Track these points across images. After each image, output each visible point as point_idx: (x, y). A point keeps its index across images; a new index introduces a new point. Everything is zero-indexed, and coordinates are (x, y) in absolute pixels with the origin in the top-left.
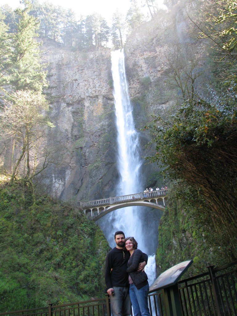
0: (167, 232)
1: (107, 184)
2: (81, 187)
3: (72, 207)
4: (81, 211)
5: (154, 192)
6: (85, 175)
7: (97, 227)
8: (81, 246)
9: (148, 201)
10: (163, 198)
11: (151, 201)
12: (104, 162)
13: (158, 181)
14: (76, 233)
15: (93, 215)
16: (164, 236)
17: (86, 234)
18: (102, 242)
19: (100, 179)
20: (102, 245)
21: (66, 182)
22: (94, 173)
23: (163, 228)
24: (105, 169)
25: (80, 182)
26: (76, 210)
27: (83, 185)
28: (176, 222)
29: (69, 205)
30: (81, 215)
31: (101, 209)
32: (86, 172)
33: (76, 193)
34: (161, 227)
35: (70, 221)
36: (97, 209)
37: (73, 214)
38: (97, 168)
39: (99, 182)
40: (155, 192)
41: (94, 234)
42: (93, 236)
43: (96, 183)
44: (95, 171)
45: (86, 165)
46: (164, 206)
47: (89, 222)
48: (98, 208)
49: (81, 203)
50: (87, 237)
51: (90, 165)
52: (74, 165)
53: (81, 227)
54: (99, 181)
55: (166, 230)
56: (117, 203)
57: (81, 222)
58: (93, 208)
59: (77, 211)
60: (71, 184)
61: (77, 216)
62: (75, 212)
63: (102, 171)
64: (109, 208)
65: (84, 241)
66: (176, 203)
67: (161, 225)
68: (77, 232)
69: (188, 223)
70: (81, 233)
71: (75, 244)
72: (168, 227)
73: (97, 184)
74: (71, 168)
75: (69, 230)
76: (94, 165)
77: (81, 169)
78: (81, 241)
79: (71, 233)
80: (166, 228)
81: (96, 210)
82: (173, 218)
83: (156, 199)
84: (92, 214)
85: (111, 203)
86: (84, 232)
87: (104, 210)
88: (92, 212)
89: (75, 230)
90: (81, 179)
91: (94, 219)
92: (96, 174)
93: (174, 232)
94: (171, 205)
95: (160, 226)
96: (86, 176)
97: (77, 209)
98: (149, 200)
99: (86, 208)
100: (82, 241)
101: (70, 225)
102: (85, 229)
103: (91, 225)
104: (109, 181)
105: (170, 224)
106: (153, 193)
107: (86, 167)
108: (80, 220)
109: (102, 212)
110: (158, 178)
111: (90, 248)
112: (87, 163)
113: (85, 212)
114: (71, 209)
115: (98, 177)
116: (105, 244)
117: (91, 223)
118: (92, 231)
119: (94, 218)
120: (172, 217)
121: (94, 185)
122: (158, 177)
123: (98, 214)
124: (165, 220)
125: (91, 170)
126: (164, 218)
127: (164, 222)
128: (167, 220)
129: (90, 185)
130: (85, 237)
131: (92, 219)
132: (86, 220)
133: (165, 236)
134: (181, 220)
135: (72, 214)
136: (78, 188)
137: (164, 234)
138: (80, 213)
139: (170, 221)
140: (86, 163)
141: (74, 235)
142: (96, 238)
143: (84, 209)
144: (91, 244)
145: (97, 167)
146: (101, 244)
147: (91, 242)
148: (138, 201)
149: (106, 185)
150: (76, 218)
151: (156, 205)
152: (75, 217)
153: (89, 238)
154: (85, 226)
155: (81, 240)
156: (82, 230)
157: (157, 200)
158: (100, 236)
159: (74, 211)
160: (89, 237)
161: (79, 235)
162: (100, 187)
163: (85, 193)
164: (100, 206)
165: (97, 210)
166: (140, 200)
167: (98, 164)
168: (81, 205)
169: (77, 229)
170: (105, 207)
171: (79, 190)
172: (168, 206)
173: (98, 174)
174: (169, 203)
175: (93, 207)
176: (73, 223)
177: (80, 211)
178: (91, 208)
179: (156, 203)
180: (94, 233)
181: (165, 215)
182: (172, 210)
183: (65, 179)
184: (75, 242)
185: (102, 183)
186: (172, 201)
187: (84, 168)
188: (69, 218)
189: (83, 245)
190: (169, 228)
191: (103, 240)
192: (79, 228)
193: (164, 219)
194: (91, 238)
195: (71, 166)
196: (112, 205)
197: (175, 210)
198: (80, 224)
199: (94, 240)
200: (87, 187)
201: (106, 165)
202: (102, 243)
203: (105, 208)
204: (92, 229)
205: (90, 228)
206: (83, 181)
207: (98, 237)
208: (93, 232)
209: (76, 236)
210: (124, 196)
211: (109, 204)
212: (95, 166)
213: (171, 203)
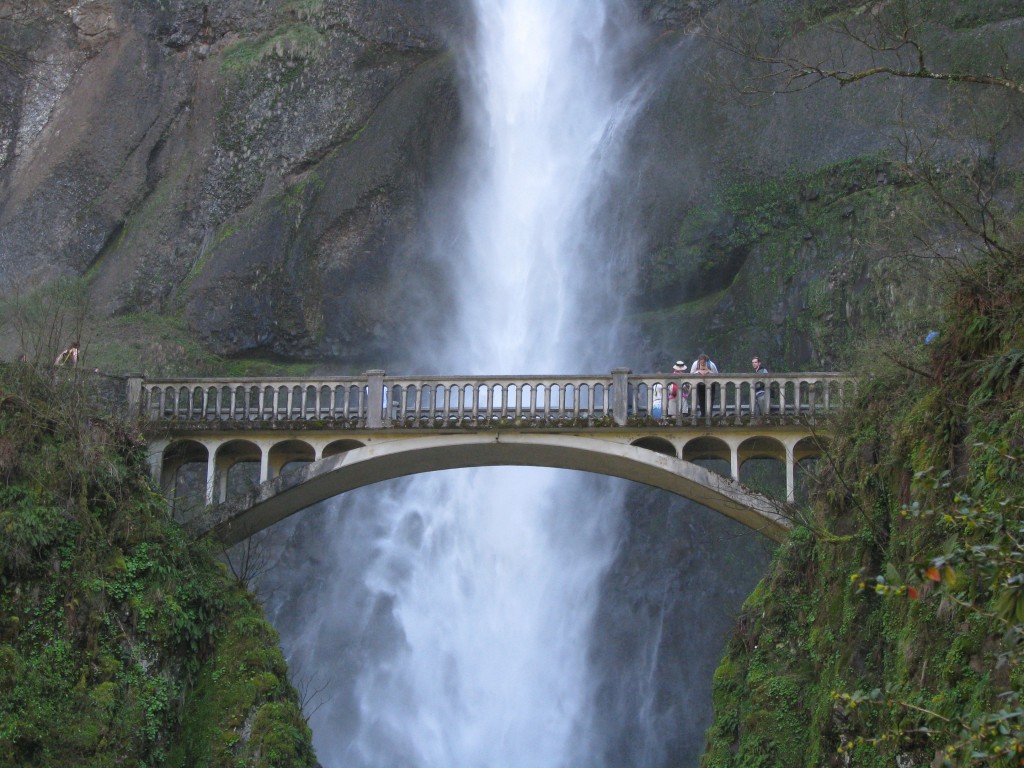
0: (778, 714)
1: (352, 212)
2: (135, 206)
3: (61, 412)
4: (128, 452)
5: (723, 382)
6: (183, 120)
7: (239, 597)
8: (85, 732)
9: (669, 450)
10: (790, 443)
11: (693, 452)
12: (354, 33)
13: (756, 251)
14: (66, 625)
15: (216, 497)
16: (752, 741)
17: (140, 636)
18: (258, 713)
19: (305, 165)
20: (254, 745)
21: (26, 151)
22: (259, 109)
23: (752, 677)
24: (349, 92)
25: (137, 164)
26: (85, 440)
27: (158, 198)
28: (863, 653)
29: (40, 393)
30: (127, 481)
31: (292, 452)
32: (192, 89)
33: (98, 248)
34: (736, 668)
35: (32, 519)
36: (259, 452)
37: (60, 465)
38: (288, 76)
39: (289, 191)
40: (730, 386)
41: (206, 649)
42: (195, 662)
43: (265, 195)
44: (267, 96)
45: (205, 40)
46: (789, 511)
47: (182, 544)
48: (265, 447)
49: (135, 384)
50: (144, 665)
51: (232, 40)
52: (108, 21)
53: (109, 578)
54: (294, 179)
55: (775, 698)
56: (423, 425)
57: (118, 542)
58: (225, 440)
59: (94, 444)
60: (59, 171)
61: (93, 489)
62: (79, 454)
63: (327, 104)
64: (352, 457)
65: (119, 694)
66: (884, 504)
67: (741, 649)
68: (77, 612)
69: (964, 685)
70: (104, 627)
71: (41, 709)
72: (796, 677)
73: (274, 202)
74: (72, 44)
75: (12, 595)
76: (268, 49)
77: (155, 60)
78: (98, 689)
79: (24, 617)
80: (780, 682)
81: (253, 455)
82: (849, 613)
83: (733, 442)
84: (210, 485)
85: (373, 422)
86: (128, 623)
87: (313, 470)
88: (217, 469)
89: (59, 600)
90: (150, 143)
91: (219, 527)
92: (277, 119)
93: (840, 726)
94: (842, 508)
95: (734, 657)
96: (188, 126)
97: (96, 431)
98: (679, 444)
99: (174, 433)
100: (103, 693)
101: (23, 557)
102: (137, 600)
103: (192, 570)
104: (372, 194)
105: (816, 657)
106: (715, 387)
107: (203, 49)
108: (108, 518)
109: (292, 480)
110: (765, 228)
111: (159, 753)
112: (218, 19)
113: (155, 456)
114: (50, 428)
115: (285, 149)
116: (283, 739)
117: (197, 558)
118: (197, 621)
119: (225, 517)
120: (838, 605)
121: (248, 211)
122: (763, 220)
123: (256, 493)
124: (783, 618)
125: (242, 84)
126: (772, 605)
127: (768, 636)
128: (794, 625)
129: (211, 206)
130: (129, 665)
131: (209, 521)
132: (156, 526)
133: (763, 744)
134: (905, 648)
135: (49, 467)
136: (118, 216)
137: (752, 726)
138: (115, 471)
139: (815, 631)
140: (206, 24)
141: (42, 638)
142: (215, 675)
143: (153, 435)
144: (172, 723)
145: (292, 68)
146: (247, 732)
147: (175, 704)
148: (591, 434)
149: (340, 224)
150: (84, 501)
151: (726, 483)
152: (76, 494)
153: (165, 677)
154: (142, 574)
155: (93, 680)
156: (115, 604)
157: (742, 448)
158: (253, 666)
159: (72, 443)
160: (160, 665)
161: (82, 644)
162: (293, 235)
163: (167, 263)
164: (283, 426)
165: (259, 461)
166: (603, 425)
167: (301, 44)
168: (134, 398)
169: (79, 595)
170: (319, 447)
171: (118, 229)
172: (816, 511)
173: (291, 121)
174: (831, 492)
175: (224, 428)
176: (54, 543)
177: (121, 453)
178: (210, 433)
179: (725, 473)
180: (206, 635)
181: (785, 583)
182: (847, 555)
183: (16, 126)
184: (49, 693)
185: (314, 199)
186: (861, 485)
187: (180, 55)
188: (21, 497)
189: (111, 725)
190: (802, 684)
191: (270, 699)
192: (99, 583)
193: (775, 613)
194: (181, 677)
195: (75, 28)
196: (381, 433)
197: (867, 558)
198: (106, 556)
199: (201, 695)
200: (185, 216)
201: (360, 65)
202: (261, 728)
203: (318, 454)
204: (196, 603)
205: (179, 599)
206: (161, 164)
207: (235, 678)
208: (197, 633)
209: (60, 646)
210: (482, 380)
211: (353, 429)
212: (273, 58)
213: (847, 500)
